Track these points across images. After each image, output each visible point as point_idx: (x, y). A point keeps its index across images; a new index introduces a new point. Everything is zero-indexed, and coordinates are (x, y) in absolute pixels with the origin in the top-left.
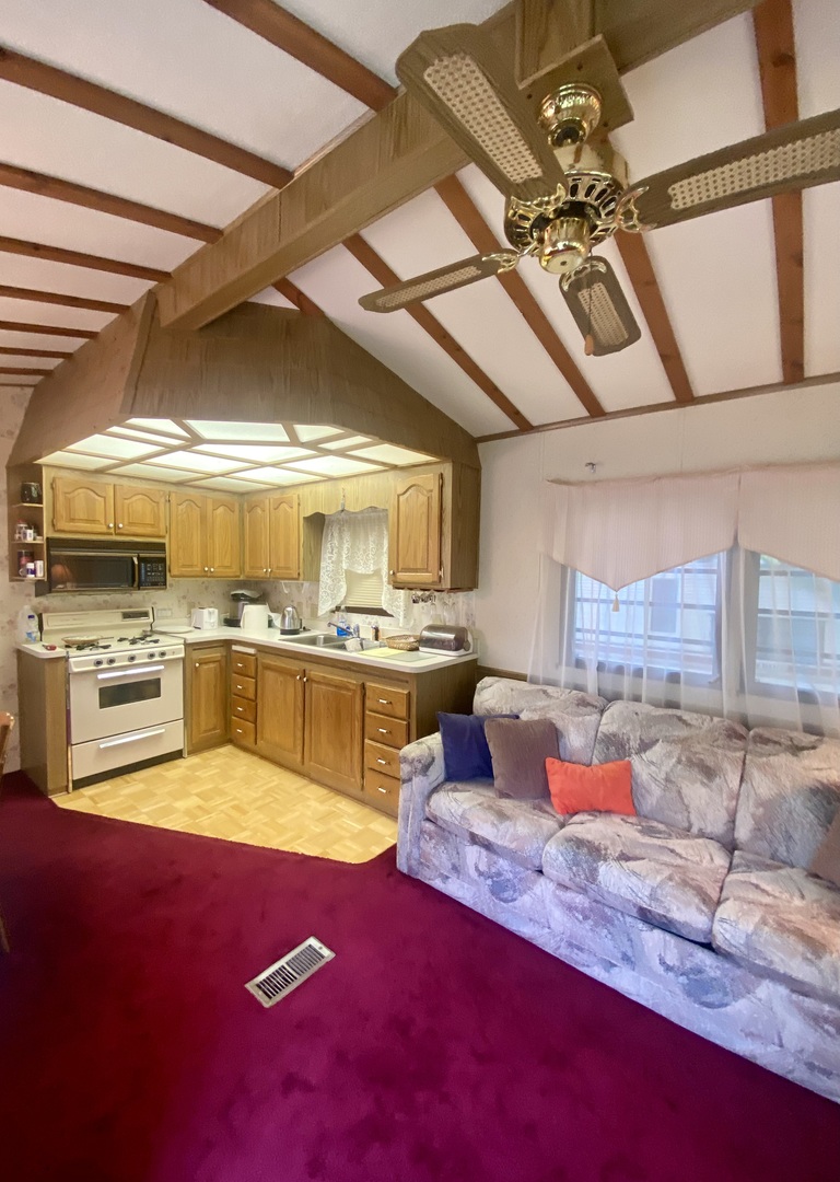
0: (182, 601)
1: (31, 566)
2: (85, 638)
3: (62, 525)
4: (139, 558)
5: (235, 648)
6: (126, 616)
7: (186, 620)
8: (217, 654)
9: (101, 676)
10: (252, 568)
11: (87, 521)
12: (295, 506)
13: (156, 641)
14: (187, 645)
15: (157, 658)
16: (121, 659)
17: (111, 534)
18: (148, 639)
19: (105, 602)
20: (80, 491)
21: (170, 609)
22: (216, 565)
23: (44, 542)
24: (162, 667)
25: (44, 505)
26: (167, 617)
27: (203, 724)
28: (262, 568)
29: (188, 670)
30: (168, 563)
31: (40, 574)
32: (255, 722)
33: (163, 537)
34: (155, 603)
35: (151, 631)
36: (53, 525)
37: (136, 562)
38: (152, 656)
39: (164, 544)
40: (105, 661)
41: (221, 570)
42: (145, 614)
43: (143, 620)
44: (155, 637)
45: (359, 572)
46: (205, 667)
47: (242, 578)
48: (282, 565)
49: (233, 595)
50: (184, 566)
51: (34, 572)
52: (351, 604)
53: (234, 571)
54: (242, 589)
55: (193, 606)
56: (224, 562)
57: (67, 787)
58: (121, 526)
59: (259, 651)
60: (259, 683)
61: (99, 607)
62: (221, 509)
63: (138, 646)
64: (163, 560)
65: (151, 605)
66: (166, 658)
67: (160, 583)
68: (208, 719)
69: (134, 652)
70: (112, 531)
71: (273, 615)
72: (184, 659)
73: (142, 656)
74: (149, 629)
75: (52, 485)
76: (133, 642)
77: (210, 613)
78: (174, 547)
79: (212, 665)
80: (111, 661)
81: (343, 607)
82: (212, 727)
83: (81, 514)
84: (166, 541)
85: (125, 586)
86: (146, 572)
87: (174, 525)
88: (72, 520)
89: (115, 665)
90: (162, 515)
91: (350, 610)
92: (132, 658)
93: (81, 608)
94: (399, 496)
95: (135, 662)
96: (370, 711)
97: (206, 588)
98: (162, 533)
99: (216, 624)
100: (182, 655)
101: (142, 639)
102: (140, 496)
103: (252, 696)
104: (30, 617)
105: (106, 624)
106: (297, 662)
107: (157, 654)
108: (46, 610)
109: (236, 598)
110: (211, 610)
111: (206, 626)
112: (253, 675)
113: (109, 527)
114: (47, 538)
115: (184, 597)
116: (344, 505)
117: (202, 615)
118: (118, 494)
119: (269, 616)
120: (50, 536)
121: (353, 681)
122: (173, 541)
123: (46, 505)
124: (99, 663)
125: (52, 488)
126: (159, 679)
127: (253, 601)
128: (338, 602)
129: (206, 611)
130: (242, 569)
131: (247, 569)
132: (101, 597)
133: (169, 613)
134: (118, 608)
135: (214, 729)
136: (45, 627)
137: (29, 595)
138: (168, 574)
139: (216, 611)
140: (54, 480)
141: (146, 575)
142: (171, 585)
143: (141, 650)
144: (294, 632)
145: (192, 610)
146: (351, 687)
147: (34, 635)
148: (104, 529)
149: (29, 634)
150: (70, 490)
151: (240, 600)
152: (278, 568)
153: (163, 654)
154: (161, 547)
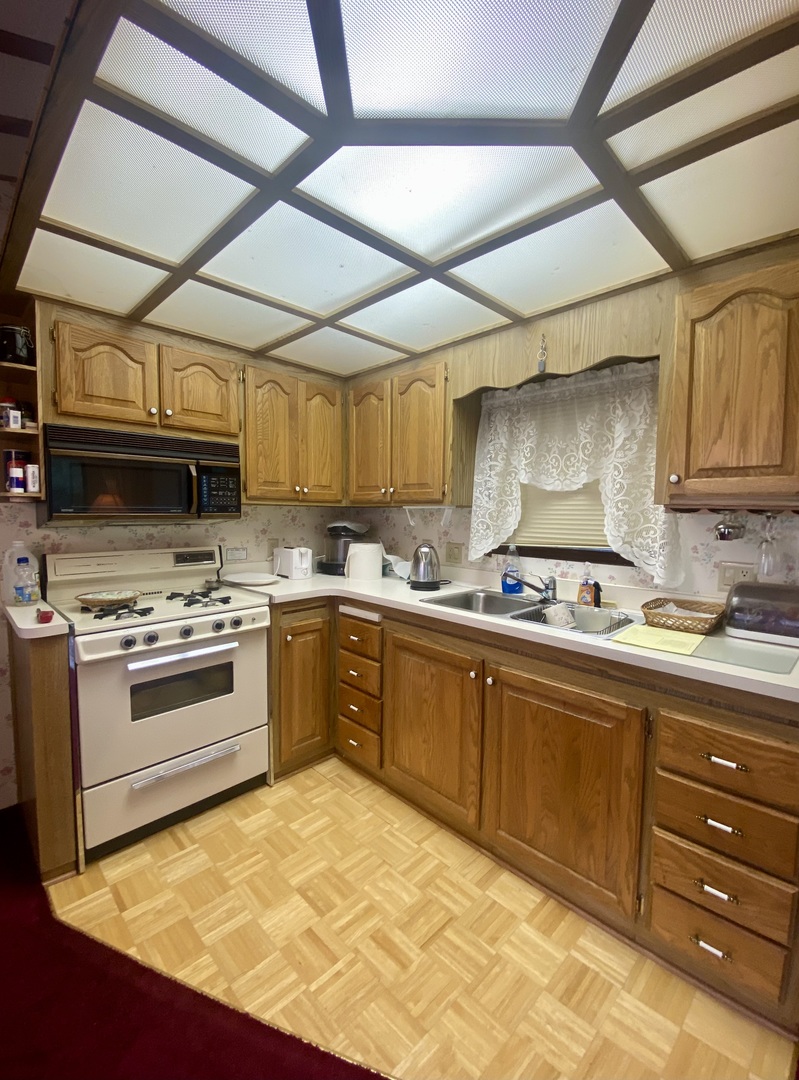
0: (261, 537)
1: (16, 473)
2: (114, 596)
3: (70, 403)
4: (198, 467)
5: (343, 609)
6: (181, 558)
7: (266, 565)
8: (315, 619)
9: (132, 666)
10: (360, 488)
11: (114, 400)
12: (440, 383)
13: (226, 601)
14: (275, 607)
15: (227, 631)
16: (169, 633)
17: (153, 426)
18: (215, 595)
19: (150, 537)
20: (102, 348)
21: (244, 549)
22: (311, 482)
23: (40, 432)
24: (235, 644)
25: (38, 368)
26: (240, 560)
27: (296, 729)
28: (378, 488)
29: (275, 648)
30: (242, 477)
31: (33, 488)
32: (380, 733)
33: (235, 436)
34: (223, 540)
35: (218, 581)
36: (55, 404)
37: (194, 474)
38: (219, 626)
39: (236, 447)
40: (140, 640)
41: (317, 491)
42: (210, 556)
43: (206, 565)
44: (223, 593)
45: (549, 488)
46: (301, 640)
47: (344, 504)
48: (413, 479)
49: (331, 529)
50: (266, 483)
51: (22, 483)
52: (526, 540)
53: (334, 493)
54: (343, 520)
55: (275, 545)
56: (320, 478)
57: (77, 863)
58: (169, 412)
59: (385, 617)
60: (388, 671)
61: (140, 545)
62: (317, 400)
63: (196, 609)
64: (235, 472)
65: (217, 542)
66: (242, 628)
67: (231, 508)
68: (304, 722)
69: (189, 622)
70: (156, 420)
71: (390, 558)
72: (268, 629)
73: (202, 627)
74: (215, 578)
75: (52, 333)
76: (191, 601)
77: (301, 555)
78: (251, 452)
79: (310, 637)
80: (151, 638)
81: (512, 547)
82: (309, 732)
83: (103, 388)
84: (239, 442)
85: (176, 511)
86: (210, 489)
87: (251, 418)
88: (88, 397)
89: (158, 645)
90: (233, 401)
91: (525, 551)
92: (187, 632)
93: (113, 547)
94: (694, 322)
95: (192, 638)
96: (664, 769)
97: (294, 519)
98: (234, 429)
99: (310, 571)
100: (266, 623)
101: (205, 595)
102: (200, 368)
103: (374, 688)
104: (22, 561)
105: (148, 571)
106: (466, 644)
107: (227, 624)
108: (55, 549)
109: (335, 533)
110: (303, 550)
111: (296, 574)
112: (377, 655)
113: (151, 414)
114: (44, 425)
115: (264, 532)
116: (544, 364)
117: (290, 558)
118: (165, 361)
119: (384, 560)
120: (50, 422)
121: (614, 700)
122: (250, 442)
123: (42, 367)
124: (129, 643)
125: (53, 339)
126: (231, 663)
127: (360, 538)
128: (503, 539)
129: (296, 552)
130: (345, 491)
131: (353, 490)
132: (143, 530)
133: (243, 554)
134: (169, 546)
135: (313, 736)
136: (51, 578)
137: (26, 525)
138: (243, 494)
139: (310, 551)
140: (56, 324)
141: (210, 495)
142: (246, 514)
143: (202, 617)
144: (433, 586)
145: (276, 551)
146: (611, 711)
147: (28, 591)
148: (142, 416)
149: (19, 590)
150: (84, 346)
151: (339, 536)
152: (406, 486)
153: (237, 623)
154: (232, 451)
